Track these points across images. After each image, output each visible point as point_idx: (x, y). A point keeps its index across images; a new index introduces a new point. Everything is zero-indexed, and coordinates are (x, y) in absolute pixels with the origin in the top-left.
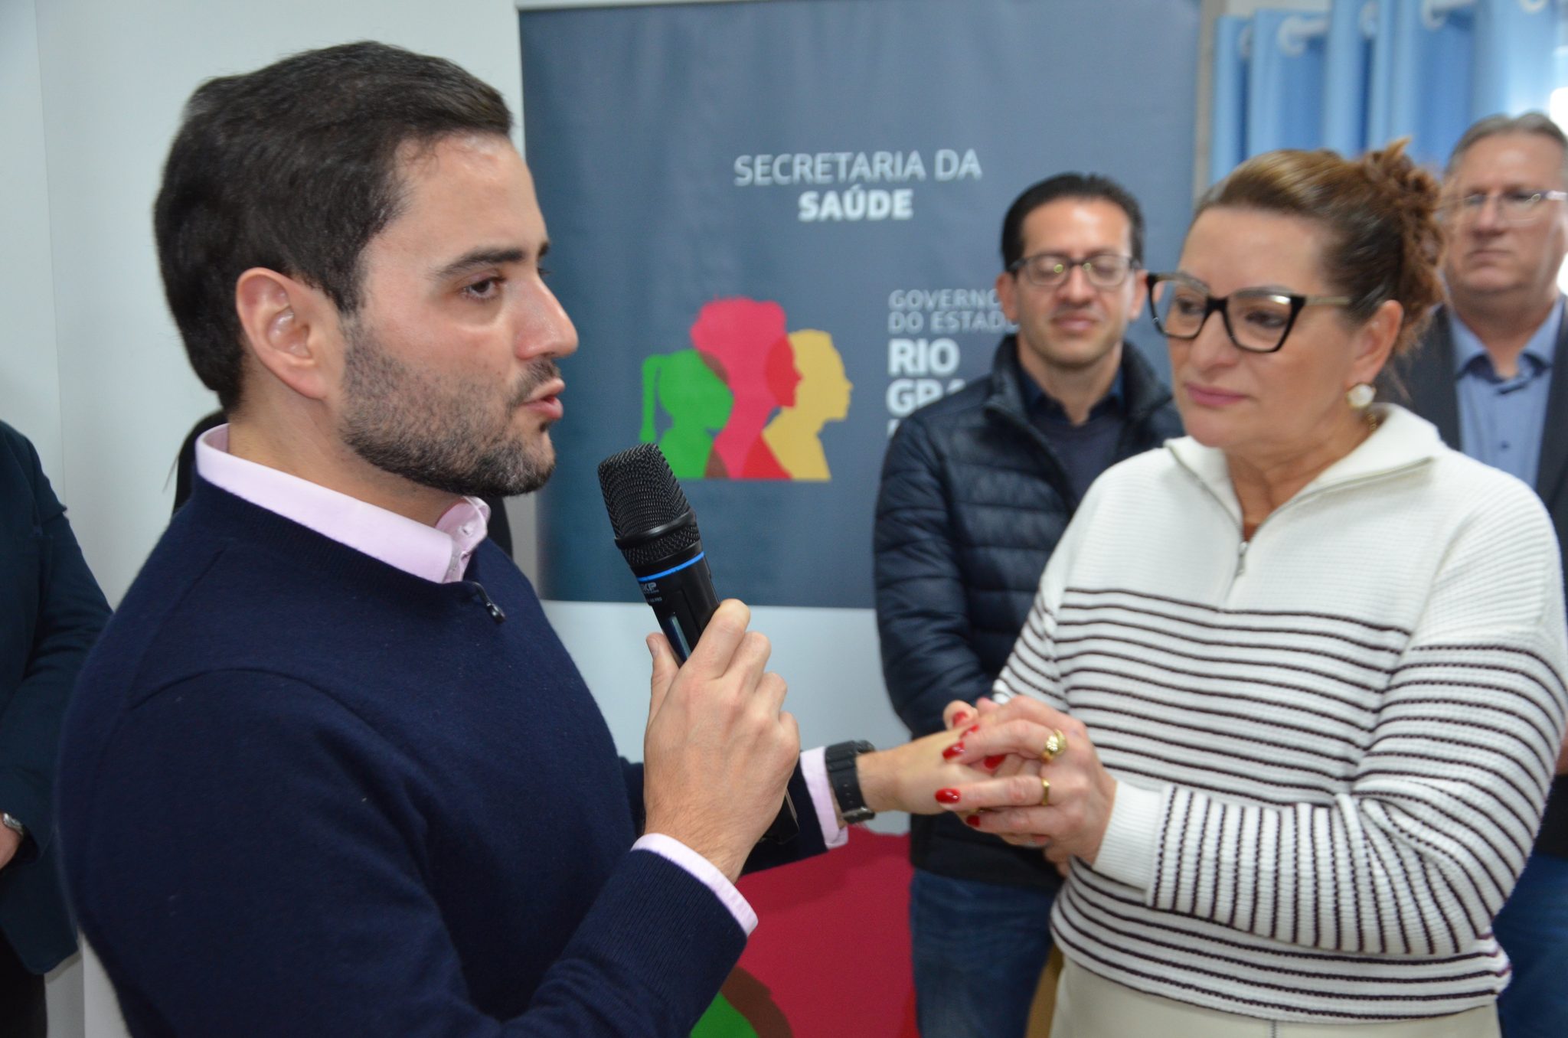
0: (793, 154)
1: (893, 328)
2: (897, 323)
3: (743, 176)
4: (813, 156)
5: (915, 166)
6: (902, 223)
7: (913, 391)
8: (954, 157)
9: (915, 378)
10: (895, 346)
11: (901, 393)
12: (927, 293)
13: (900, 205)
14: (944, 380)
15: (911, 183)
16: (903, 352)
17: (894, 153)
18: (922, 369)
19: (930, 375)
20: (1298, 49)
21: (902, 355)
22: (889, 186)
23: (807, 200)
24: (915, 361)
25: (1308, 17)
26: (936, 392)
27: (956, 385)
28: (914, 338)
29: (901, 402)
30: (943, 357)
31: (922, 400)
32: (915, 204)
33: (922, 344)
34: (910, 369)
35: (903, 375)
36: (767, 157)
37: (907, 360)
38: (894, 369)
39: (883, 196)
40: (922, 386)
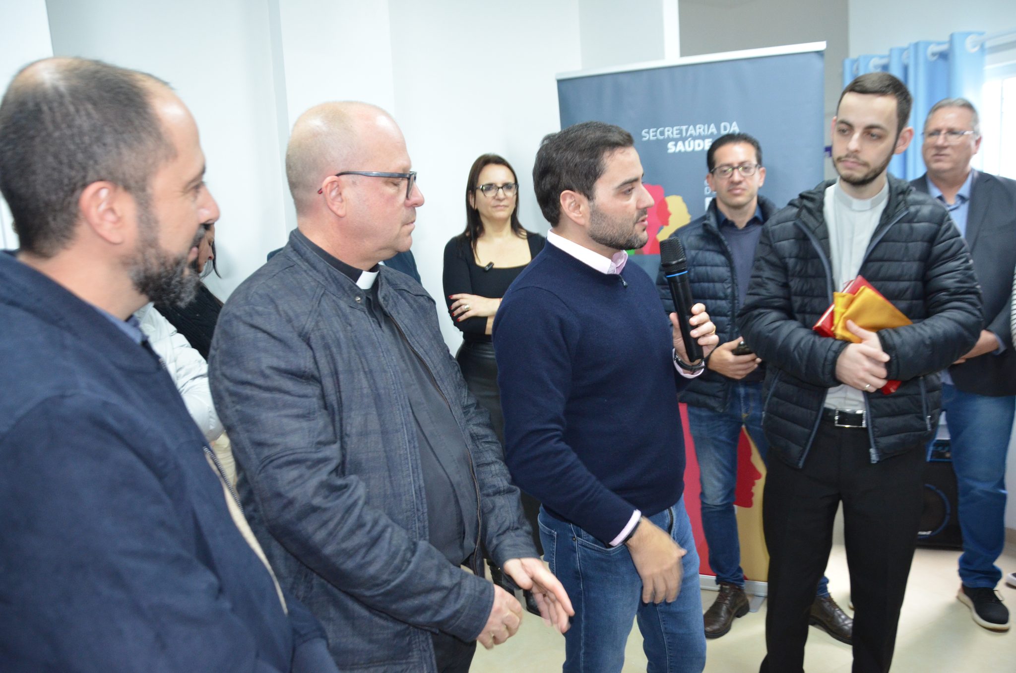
0: (665, 127)
1: (706, 193)
3: (646, 137)
4: (673, 128)
5: (713, 129)
8: (728, 125)
17: (704, 125)
22: (702, 137)
23: (670, 145)
36: (655, 129)
39: (700, 141)
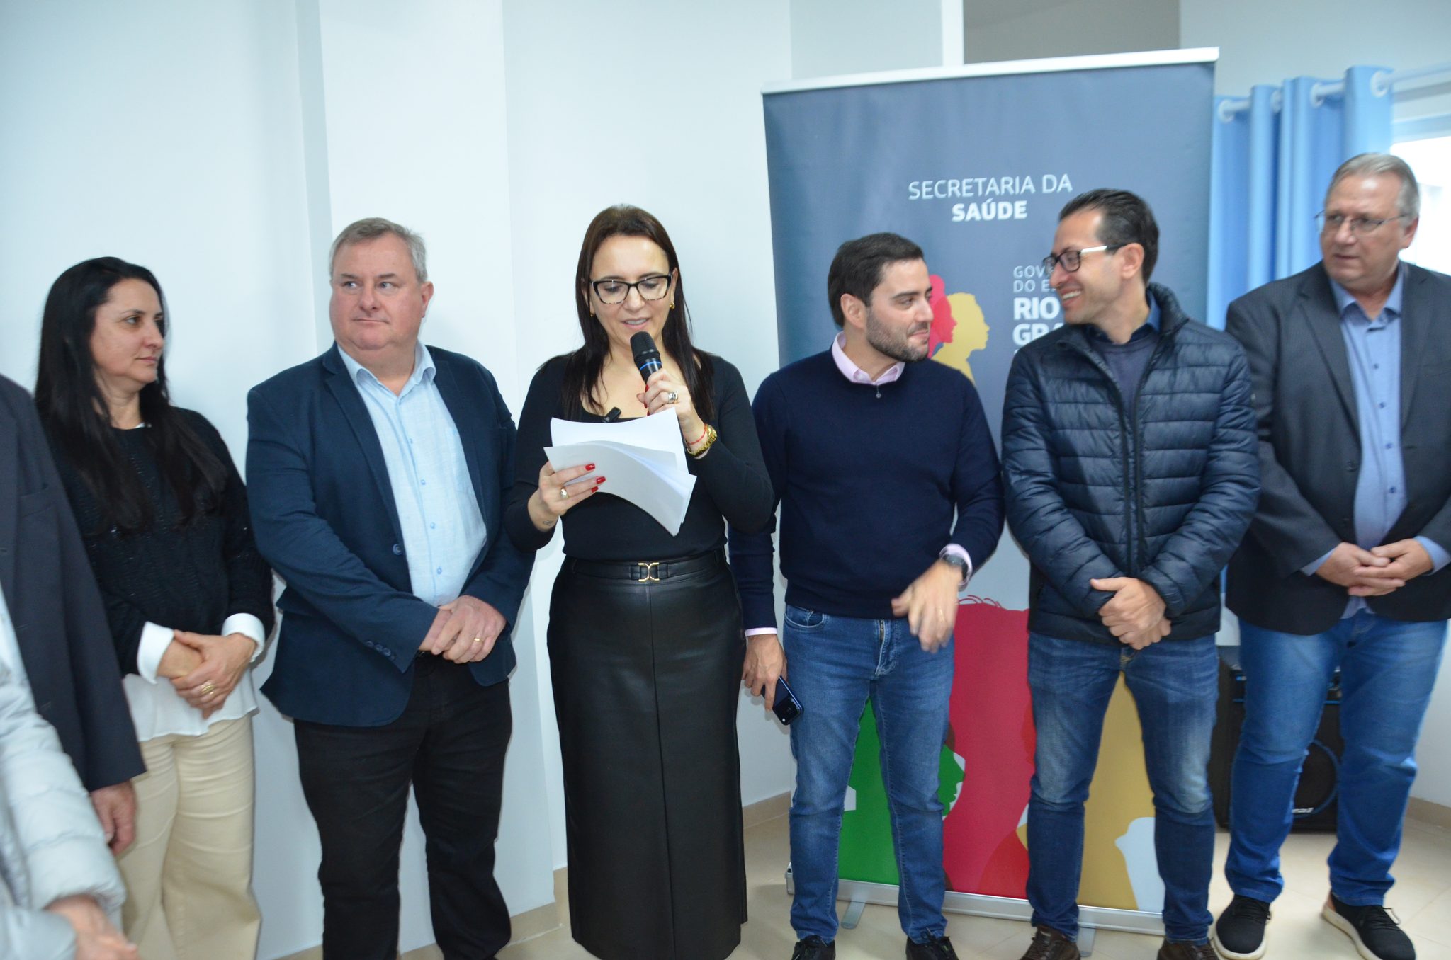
0: (947, 180)
1: (1016, 290)
2: (1018, 288)
3: (914, 194)
4: (961, 181)
5: (1029, 185)
6: (1020, 221)
7: (1030, 331)
8: (1054, 179)
9: (1031, 322)
10: (1018, 301)
11: (1022, 332)
12: (1038, 268)
13: (1019, 210)
14: (1050, 323)
15: (1026, 196)
16: (1022, 305)
17: (1014, 177)
18: (1035, 316)
19: (1041, 320)
20: (1230, 119)
21: (1022, 307)
22: (1012, 199)
23: (957, 209)
24: (1030, 311)
25: (1236, 100)
26: (1045, 330)
27: (1058, 326)
28: (1030, 296)
29: (1023, 339)
30: (1049, 308)
31: (1036, 336)
32: (1029, 209)
33: (1035, 300)
34: (1028, 317)
35: (1023, 320)
36: (931, 182)
37: (1025, 310)
38: (1017, 317)
39: (1008, 205)
40: (1036, 327)
